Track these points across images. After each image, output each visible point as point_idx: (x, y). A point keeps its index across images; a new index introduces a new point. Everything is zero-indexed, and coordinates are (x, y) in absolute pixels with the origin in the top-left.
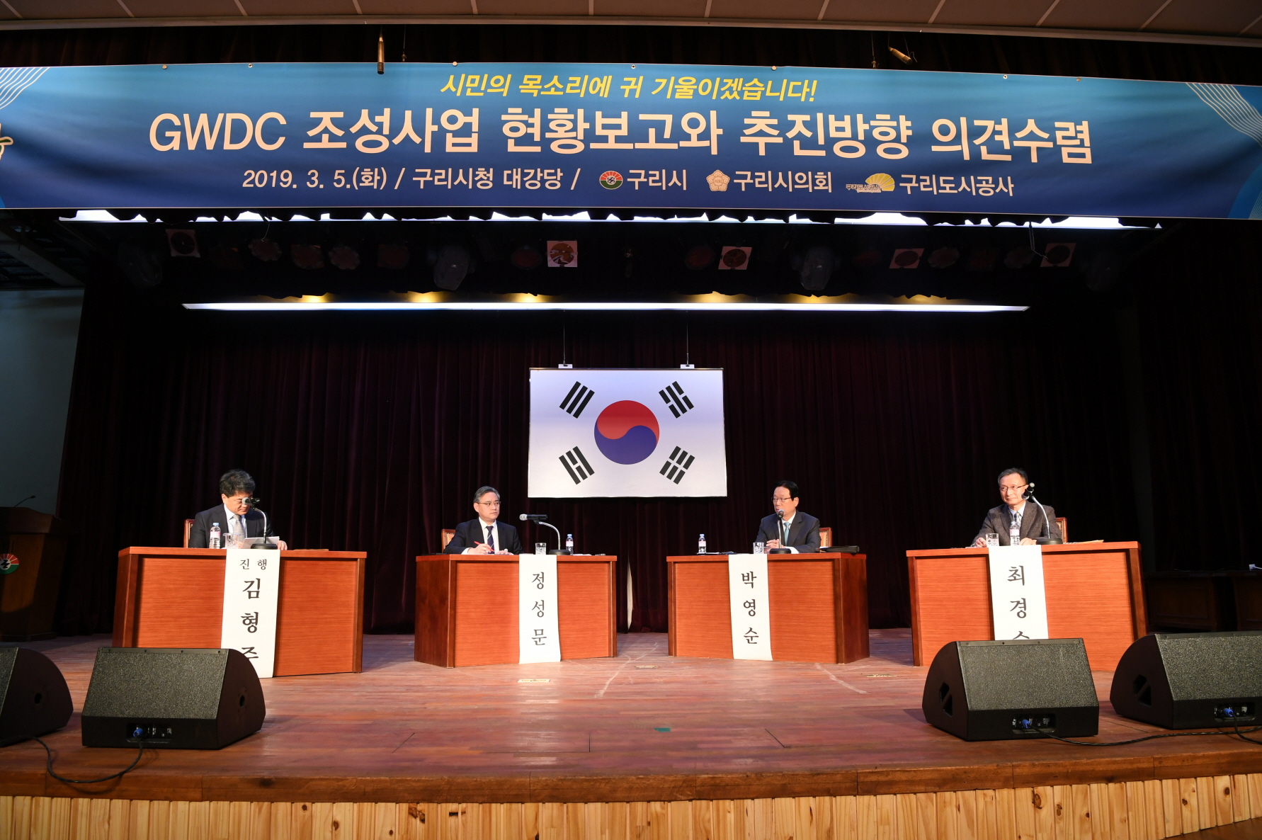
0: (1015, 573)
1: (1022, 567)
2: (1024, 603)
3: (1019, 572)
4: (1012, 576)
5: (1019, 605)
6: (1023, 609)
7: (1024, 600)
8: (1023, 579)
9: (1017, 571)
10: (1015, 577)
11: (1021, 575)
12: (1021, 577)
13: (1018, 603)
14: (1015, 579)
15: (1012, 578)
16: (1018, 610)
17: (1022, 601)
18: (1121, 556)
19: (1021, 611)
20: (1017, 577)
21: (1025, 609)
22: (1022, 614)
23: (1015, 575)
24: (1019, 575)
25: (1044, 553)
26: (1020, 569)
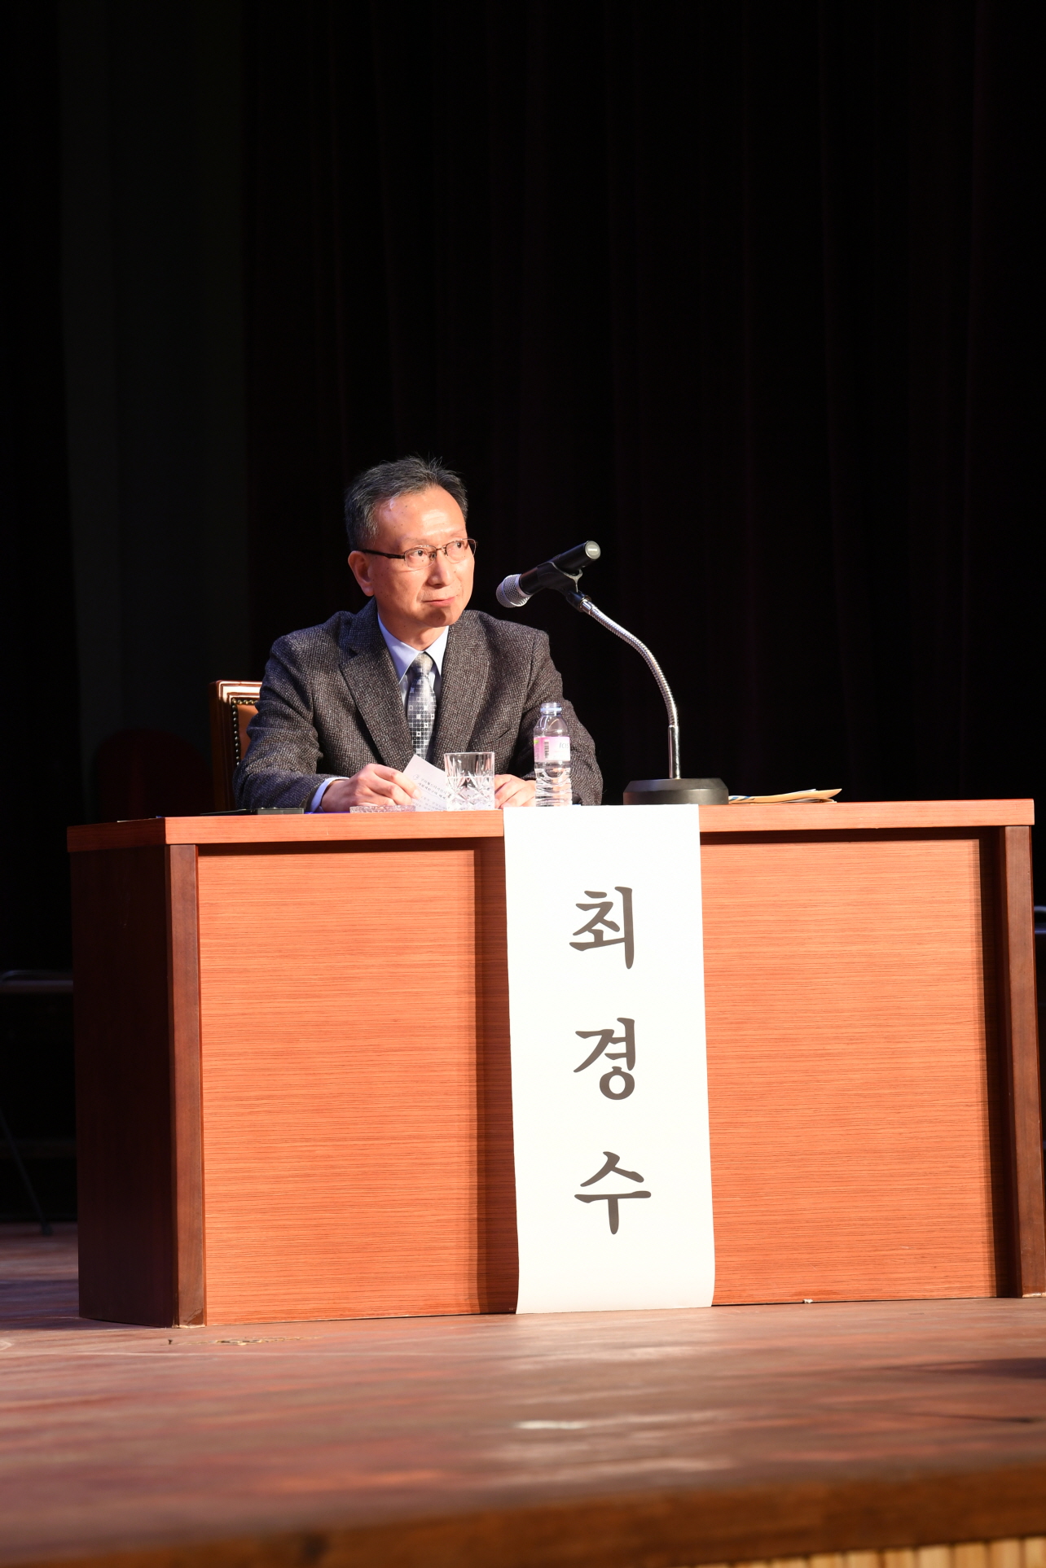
0: (599, 918)
1: (626, 893)
2: (629, 1039)
3: (616, 915)
4: (588, 928)
5: (611, 1048)
6: (622, 1063)
7: (629, 1024)
8: (628, 940)
9: (606, 907)
10: (598, 935)
11: (621, 923)
12: (621, 934)
13: (607, 1036)
14: (599, 941)
15: (588, 937)
16: (603, 1065)
17: (620, 1031)
18: (966, 852)
19: (617, 1071)
20: (609, 934)
21: (631, 1065)
22: (617, 1084)
23: (599, 926)
24: (613, 926)
25: (708, 838)
26: (617, 899)
